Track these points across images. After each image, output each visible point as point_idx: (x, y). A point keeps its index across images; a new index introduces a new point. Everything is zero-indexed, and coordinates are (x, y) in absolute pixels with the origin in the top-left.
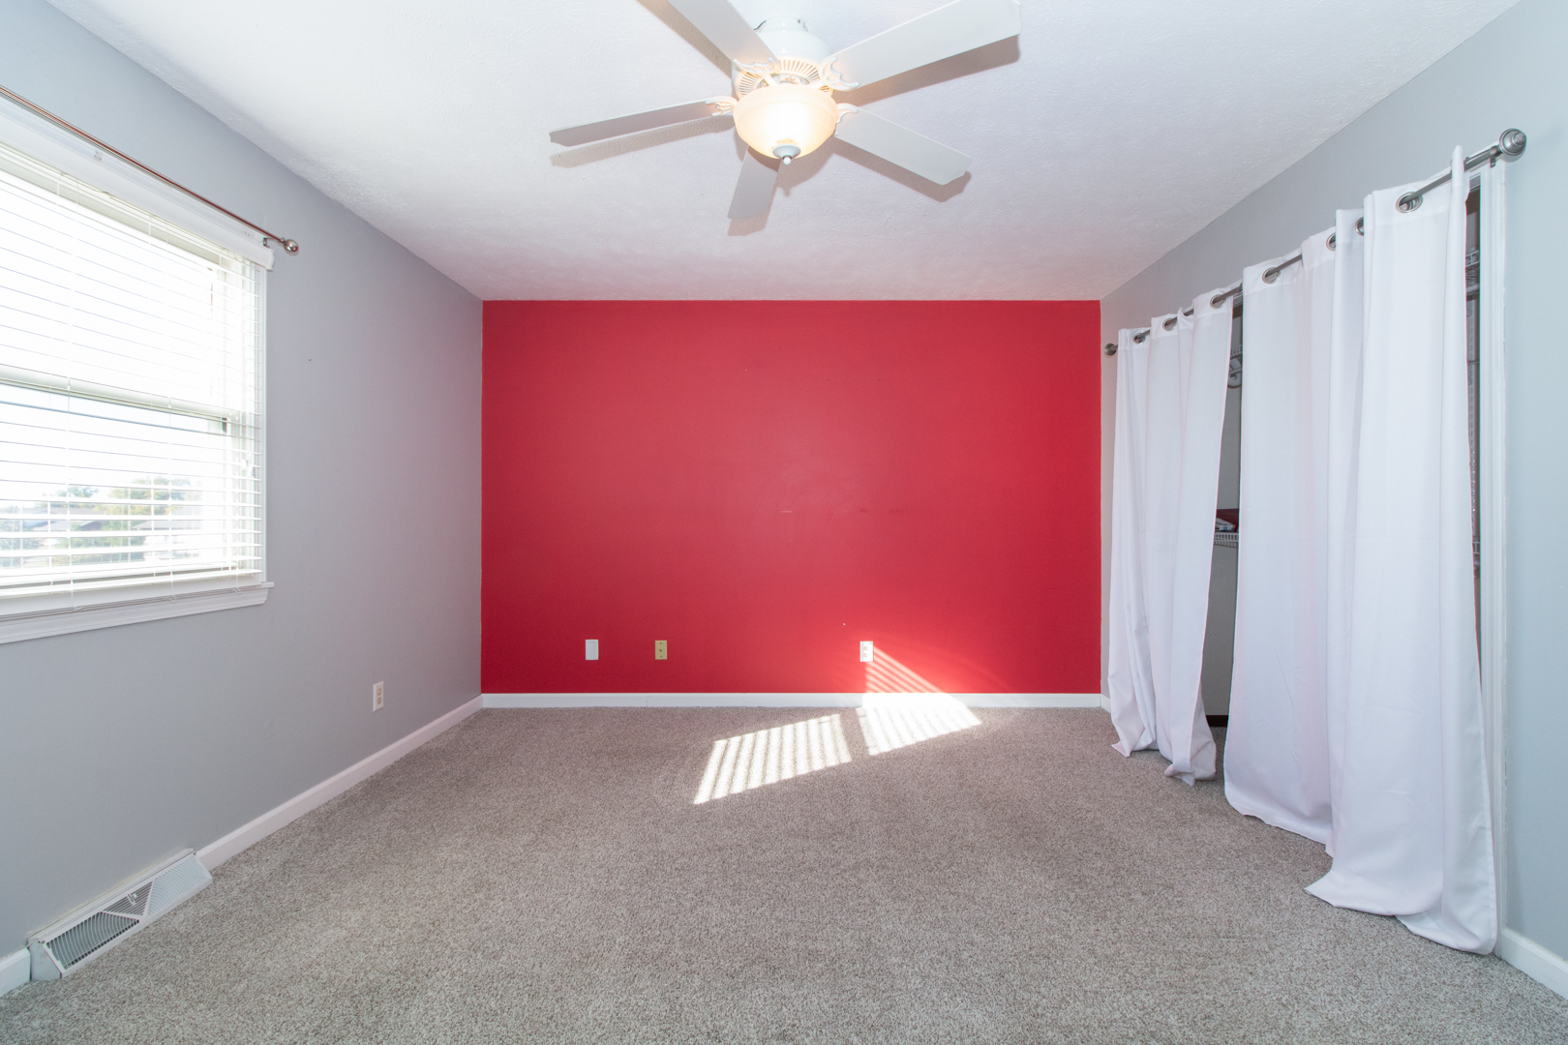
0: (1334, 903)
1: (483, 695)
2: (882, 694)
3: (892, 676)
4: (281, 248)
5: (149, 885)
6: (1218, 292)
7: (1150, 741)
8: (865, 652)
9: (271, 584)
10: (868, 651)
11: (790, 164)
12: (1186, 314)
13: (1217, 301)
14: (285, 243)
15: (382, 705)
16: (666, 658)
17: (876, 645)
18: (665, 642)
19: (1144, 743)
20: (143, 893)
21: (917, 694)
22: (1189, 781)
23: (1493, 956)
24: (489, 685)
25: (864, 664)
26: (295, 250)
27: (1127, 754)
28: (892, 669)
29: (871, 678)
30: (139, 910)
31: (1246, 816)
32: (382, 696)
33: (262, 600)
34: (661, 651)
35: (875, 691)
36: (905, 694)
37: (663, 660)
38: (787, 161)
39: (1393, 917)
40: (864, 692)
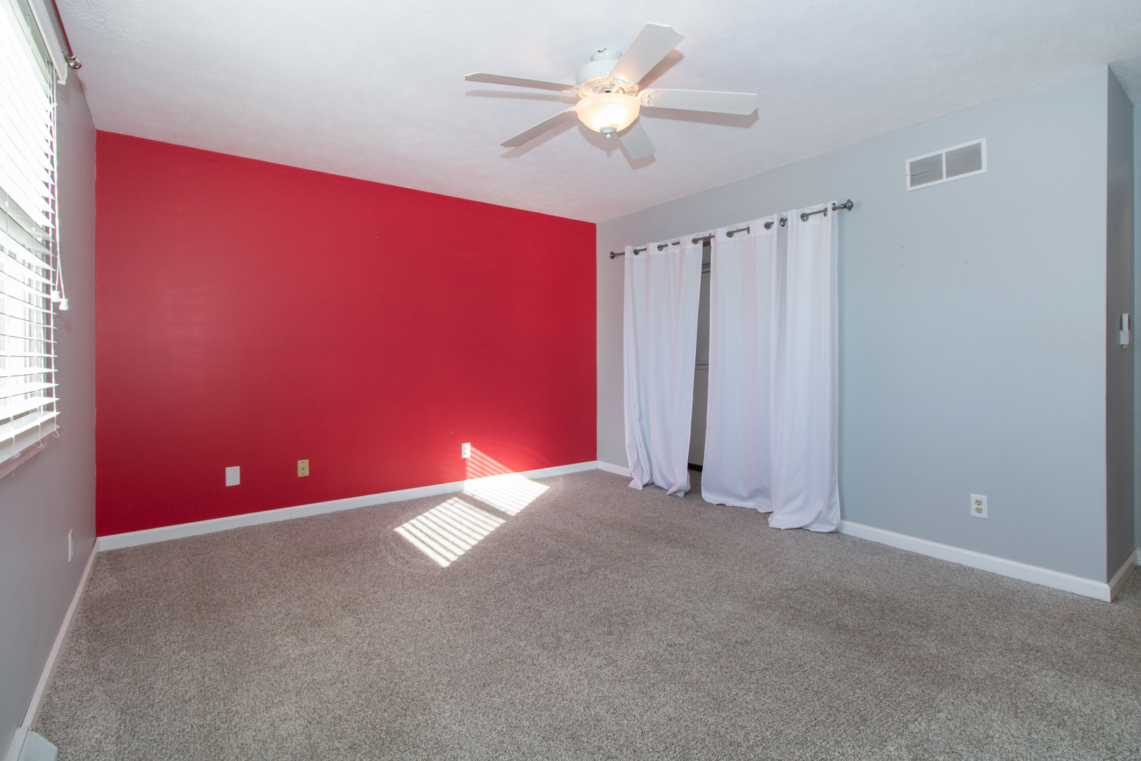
0: (782, 528)
1: (100, 539)
2: (477, 479)
3: (483, 466)
6: (695, 236)
7: (648, 480)
8: (466, 451)
10: (467, 450)
11: (610, 138)
12: (674, 244)
13: (695, 241)
15: (72, 555)
16: (308, 474)
17: (472, 445)
18: (307, 461)
19: (646, 480)
21: (498, 476)
22: (681, 495)
23: (836, 532)
24: (105, 526)
25: (465, 459)
26: (77, 67)
27: (641, 488)
28: (482, 461)
29: (469, 469)
31: (717, 505)
34: (303, 468)
35: (472, 478)
36: (491, 477)
37: (305, 477)
38: (608, 136)
39: (801, 528)
40: (464, 479)
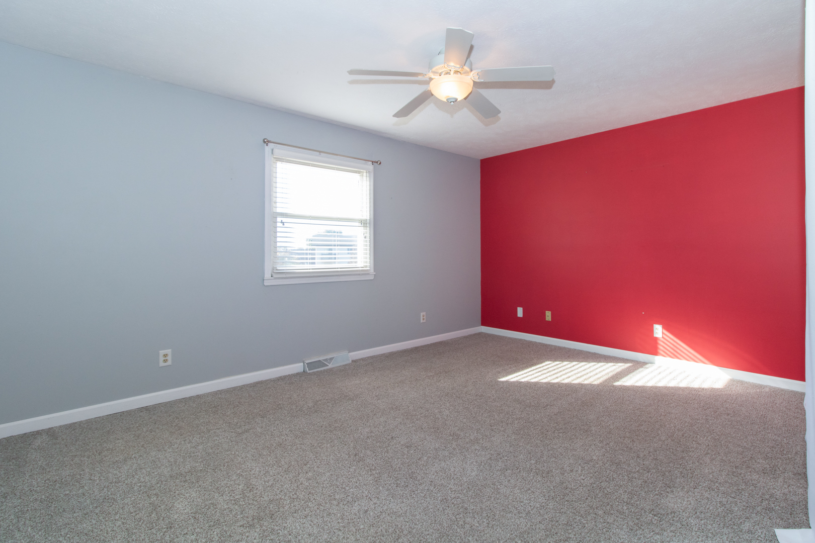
1: (482, 326)
2: (669, 359)
3: (676, 349)
4: (376, 164)
5: (333, 358)
9: (375, 273)
10: (658, 330)
14: (377, 162)
15: (425, 321)
16: (549, 320)
17: (663, 328)
18: (550, 312)
20: (331, 359)
21: (693, 363)
24: (484, 323)
25: (656, 339)
26: (380, 163)
28: (676, 344)
29: (661, 348)
30: (329, 363)
32: (425, 317)
33: (372, 278)
34: (548, 316)
35: (664, 356)
36: (684, 361)
38: (452, 104)
40: (656, 355)
